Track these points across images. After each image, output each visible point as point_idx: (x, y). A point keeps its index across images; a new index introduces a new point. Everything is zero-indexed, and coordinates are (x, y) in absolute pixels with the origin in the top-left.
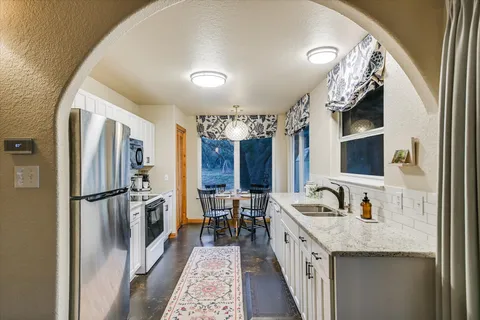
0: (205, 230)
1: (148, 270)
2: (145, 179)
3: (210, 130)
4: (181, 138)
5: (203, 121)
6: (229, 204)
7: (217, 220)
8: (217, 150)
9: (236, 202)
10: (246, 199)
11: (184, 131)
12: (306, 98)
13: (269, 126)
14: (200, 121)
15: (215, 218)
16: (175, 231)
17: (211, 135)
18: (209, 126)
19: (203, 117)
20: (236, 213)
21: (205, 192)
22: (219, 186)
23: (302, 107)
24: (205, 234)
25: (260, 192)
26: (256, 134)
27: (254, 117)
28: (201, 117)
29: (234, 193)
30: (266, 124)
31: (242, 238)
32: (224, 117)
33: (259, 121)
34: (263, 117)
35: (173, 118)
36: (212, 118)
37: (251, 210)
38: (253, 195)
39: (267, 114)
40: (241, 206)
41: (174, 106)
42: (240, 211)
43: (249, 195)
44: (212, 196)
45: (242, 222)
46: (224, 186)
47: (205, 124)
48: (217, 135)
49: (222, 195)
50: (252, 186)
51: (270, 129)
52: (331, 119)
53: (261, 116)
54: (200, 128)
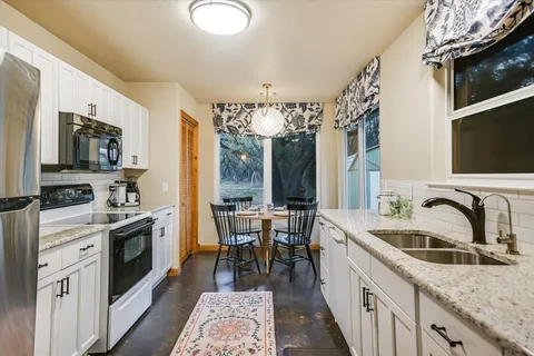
0: (222, 263)
1: (111, 345)
2: (131, 187)
3: (231, 123)
4: (191, 133)
5: (222, 111)
6: (257, 225)
7: (238, 250)
8: (243, 157)
9: (266, 223)
10: (282, 219)
11: (195, 124)
12: (375, 64)
13: (311, 118)
14: (217, 111)
15: (237, 246)
16: (176, 266)
17: (232, 131)
18: (229, 118)
19: (221, 106)
20: (266, 238)
21: (221, 208)
22: (242, 200)
23: (365, 82)
24: (222, 270)
25: (303, 208)
26: (293, 128)
27: (292, 105)
28: (219, 105)
29: (264, 210)
30: (307, 115)
31: (275, 276)
32: (251, 106)
33: (299, 110)
34: (303, 106)
35: (176, 102)
36: (233, 107)
37: (289, 233)
38: (293, 213)
39: (308, 101)
40: (273, 227)
41: (177, 84)
42: (272, 235)
43: (286, 213)
44: (231, 213)
45: (275, 252)
46: (250, 199)
47: (225, 115)
48: (241, 130)
49: (247, 212)
50: (290, 199)
51: (313, 122)
52: (432, 83)
53: (301, 105)
54: (217, 120)
